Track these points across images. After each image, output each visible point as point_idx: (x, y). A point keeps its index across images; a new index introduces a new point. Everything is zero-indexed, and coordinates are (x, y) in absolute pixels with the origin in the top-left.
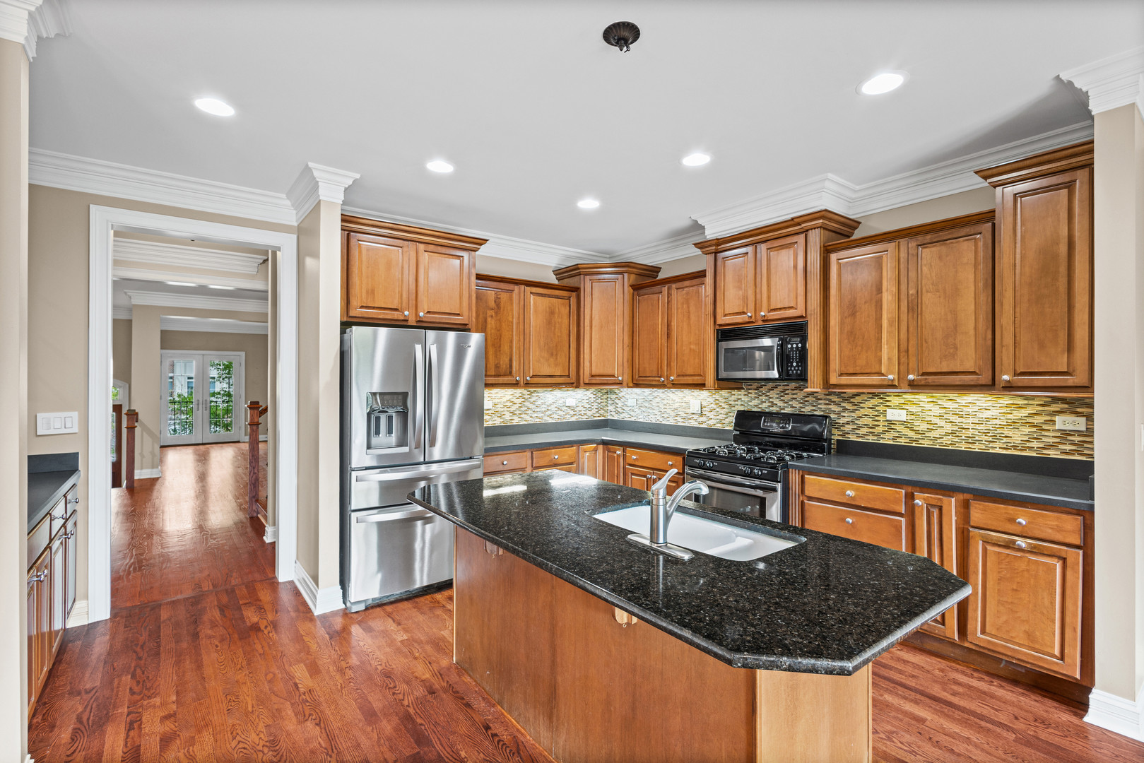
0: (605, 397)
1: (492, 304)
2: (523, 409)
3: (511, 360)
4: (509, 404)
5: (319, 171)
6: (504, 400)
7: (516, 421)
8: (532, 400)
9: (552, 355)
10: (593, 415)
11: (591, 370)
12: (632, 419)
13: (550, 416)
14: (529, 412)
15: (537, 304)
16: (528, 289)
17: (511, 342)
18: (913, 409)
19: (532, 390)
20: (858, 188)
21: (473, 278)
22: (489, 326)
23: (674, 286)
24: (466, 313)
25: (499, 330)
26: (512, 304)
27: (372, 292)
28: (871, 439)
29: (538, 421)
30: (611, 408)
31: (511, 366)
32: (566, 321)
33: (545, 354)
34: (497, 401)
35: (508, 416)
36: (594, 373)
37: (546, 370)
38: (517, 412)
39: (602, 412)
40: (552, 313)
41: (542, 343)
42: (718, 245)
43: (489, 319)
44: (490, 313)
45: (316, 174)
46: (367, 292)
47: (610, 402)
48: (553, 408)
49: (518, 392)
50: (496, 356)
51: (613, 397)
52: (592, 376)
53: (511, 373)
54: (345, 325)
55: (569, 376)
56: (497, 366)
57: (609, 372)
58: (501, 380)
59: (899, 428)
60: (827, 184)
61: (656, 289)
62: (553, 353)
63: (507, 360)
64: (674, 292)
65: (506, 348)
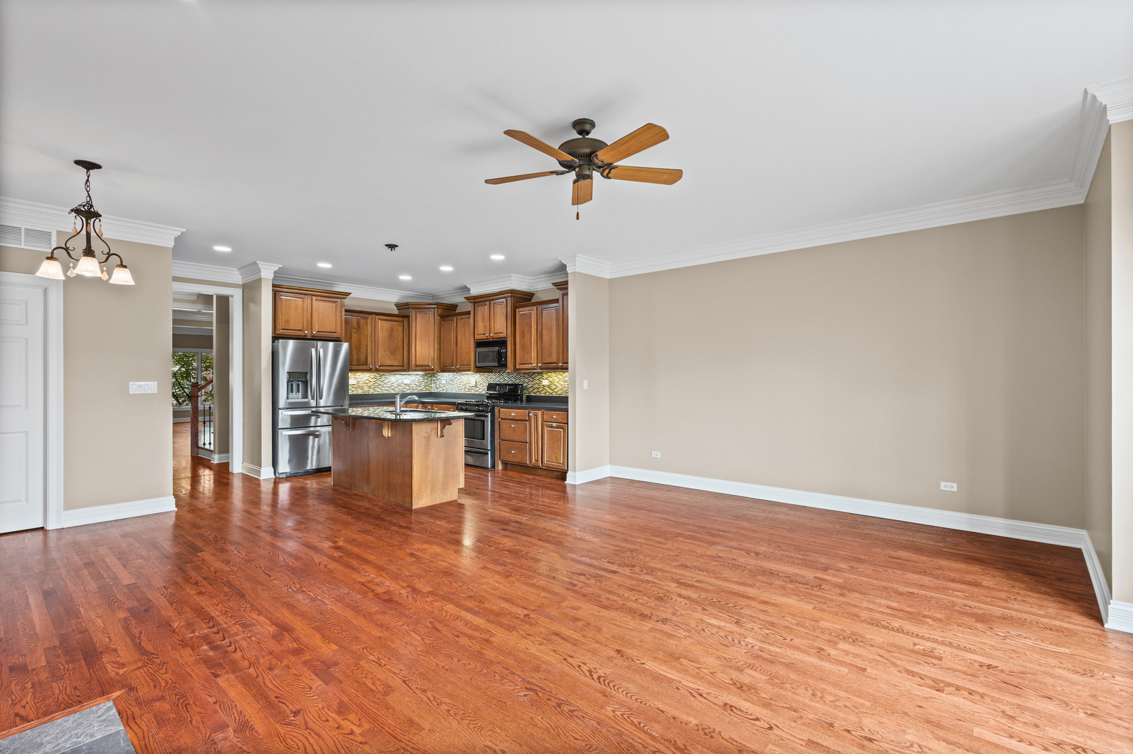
0: (430, 379)
1: (355, 325)
2: (376, 385)
3: (367, 357)
4: (367, 382)
5: (261, 265)
6: (364, 379)
7: (371, 391)
8: (381, 380)
9: (392, 354)
10: (422, 389)
11: (416, 363)
12: (444, 391)
13: (393, 389)
14: (380, 387)
15: (382, 326)
16: (377, 316)
17: (367, 346)
18: (551, 379)
19: (382, 374)
20: (531, 278)
21: (343, 313)
22: (353, 338)
23: (459, 317)
24: (339, 332)
25: (359, 340)
26: (367, 325)
27: (287, 322)
28: (538, 394)
29: (385, 392)
30: (433, 385)
31: (367, 360)
32: (401, 335)
33: (388, 353)
34: (359, 380)
35: (366, 389)
36: (417, 364)
37: (389, 362)
38: (372, 387)
39: (428, 388)
40: (392, 330)
41: (386, 348)
42: (475, 299)
43: (353, 334)
44: (354, 330)
45: (260, 266)
46: (285, 322)
47: (433, 382)
48: (395, 385)
49: (373, 375)
50: (358, 355)
51: (435, 379)
52: (417, 366)
53: (367, 364)
54: (276, 338)
55: (403, 366)
56: (358, 360)
57: (426, 364)
58: (361, 367)
59: (546, 388)
60: (512, 278)
61: (451, 318)
62: (393, 352)
63: (364, 356)
64: (459, 321)
65: (363, 350)
